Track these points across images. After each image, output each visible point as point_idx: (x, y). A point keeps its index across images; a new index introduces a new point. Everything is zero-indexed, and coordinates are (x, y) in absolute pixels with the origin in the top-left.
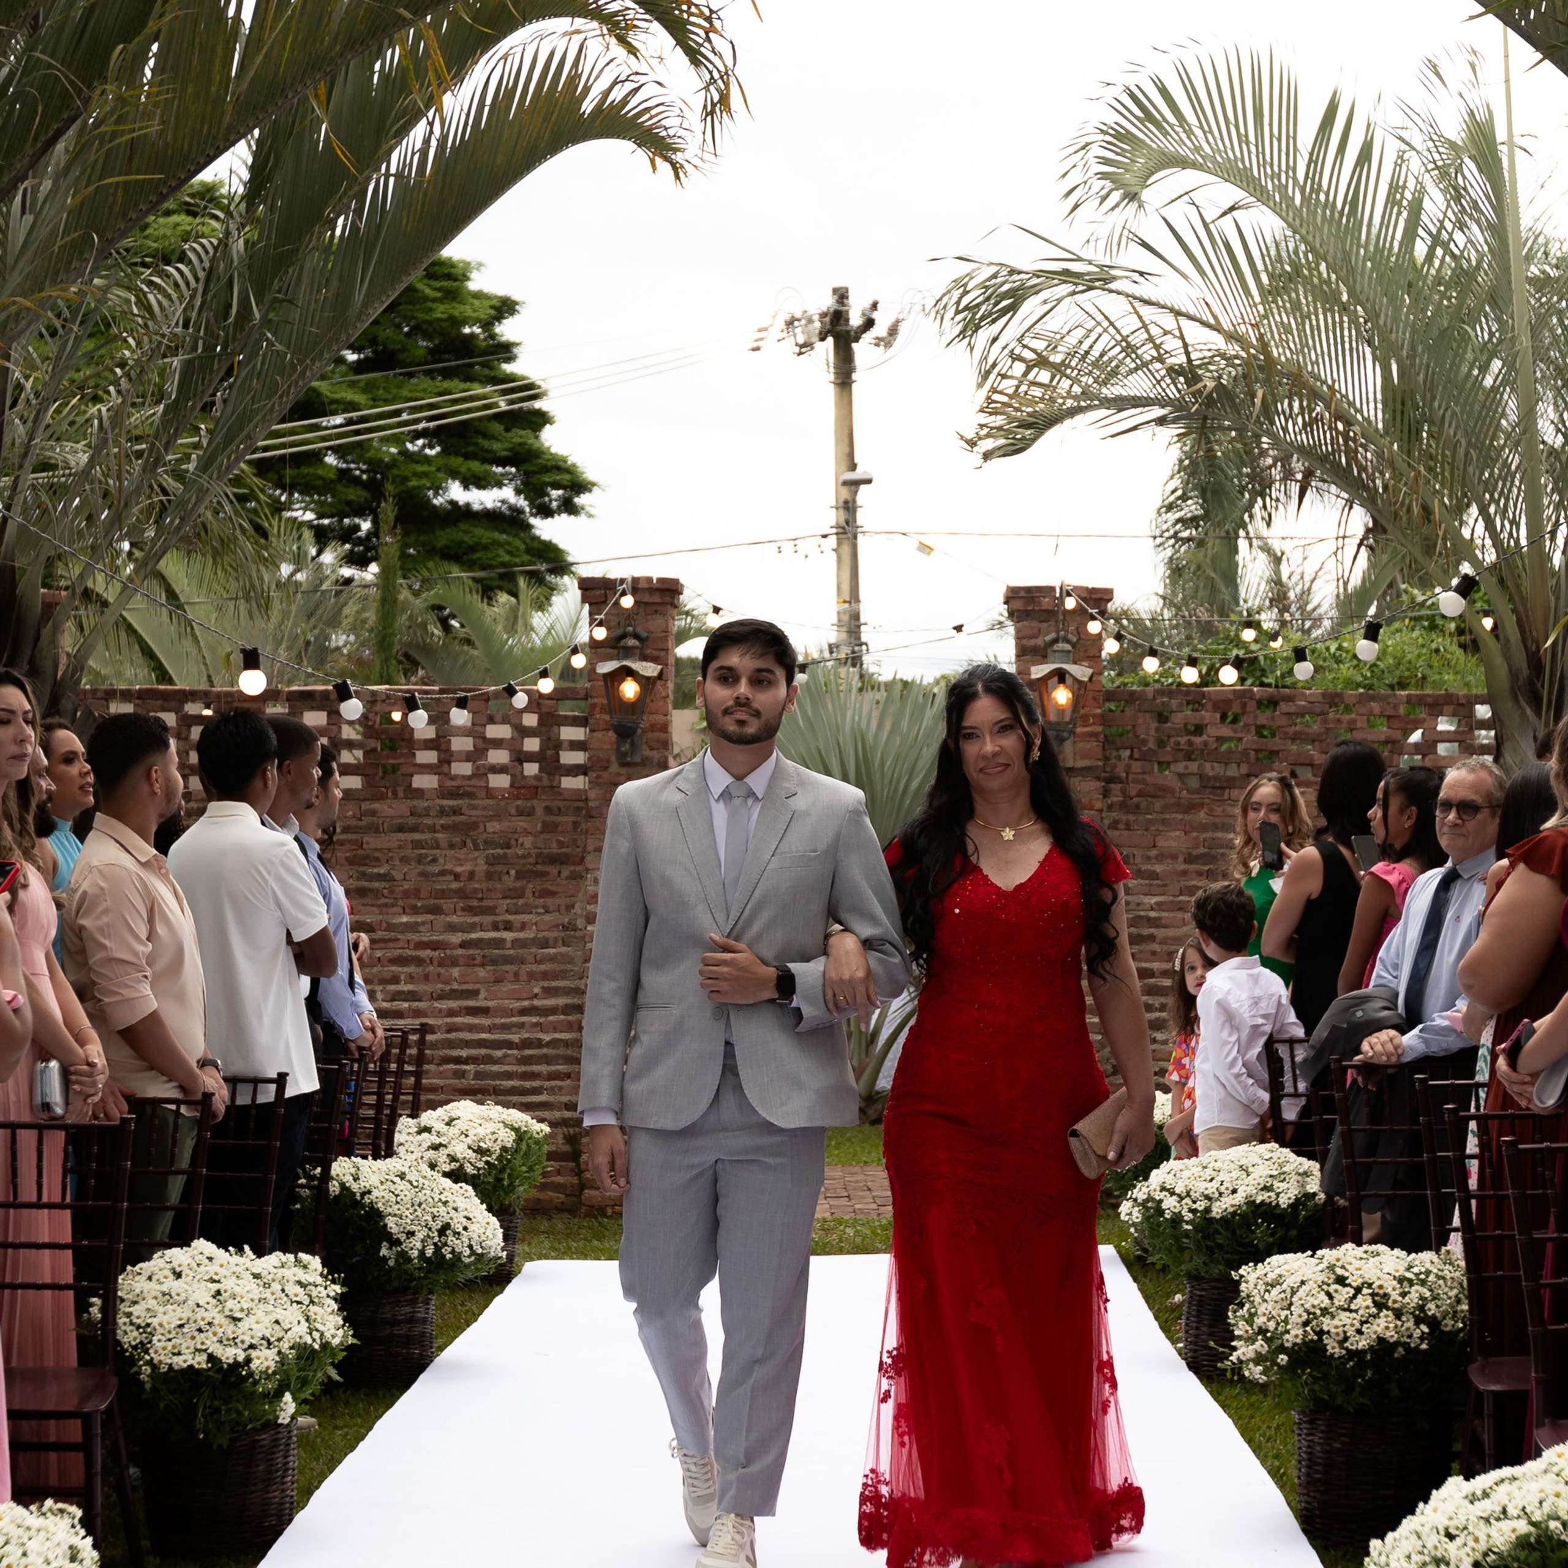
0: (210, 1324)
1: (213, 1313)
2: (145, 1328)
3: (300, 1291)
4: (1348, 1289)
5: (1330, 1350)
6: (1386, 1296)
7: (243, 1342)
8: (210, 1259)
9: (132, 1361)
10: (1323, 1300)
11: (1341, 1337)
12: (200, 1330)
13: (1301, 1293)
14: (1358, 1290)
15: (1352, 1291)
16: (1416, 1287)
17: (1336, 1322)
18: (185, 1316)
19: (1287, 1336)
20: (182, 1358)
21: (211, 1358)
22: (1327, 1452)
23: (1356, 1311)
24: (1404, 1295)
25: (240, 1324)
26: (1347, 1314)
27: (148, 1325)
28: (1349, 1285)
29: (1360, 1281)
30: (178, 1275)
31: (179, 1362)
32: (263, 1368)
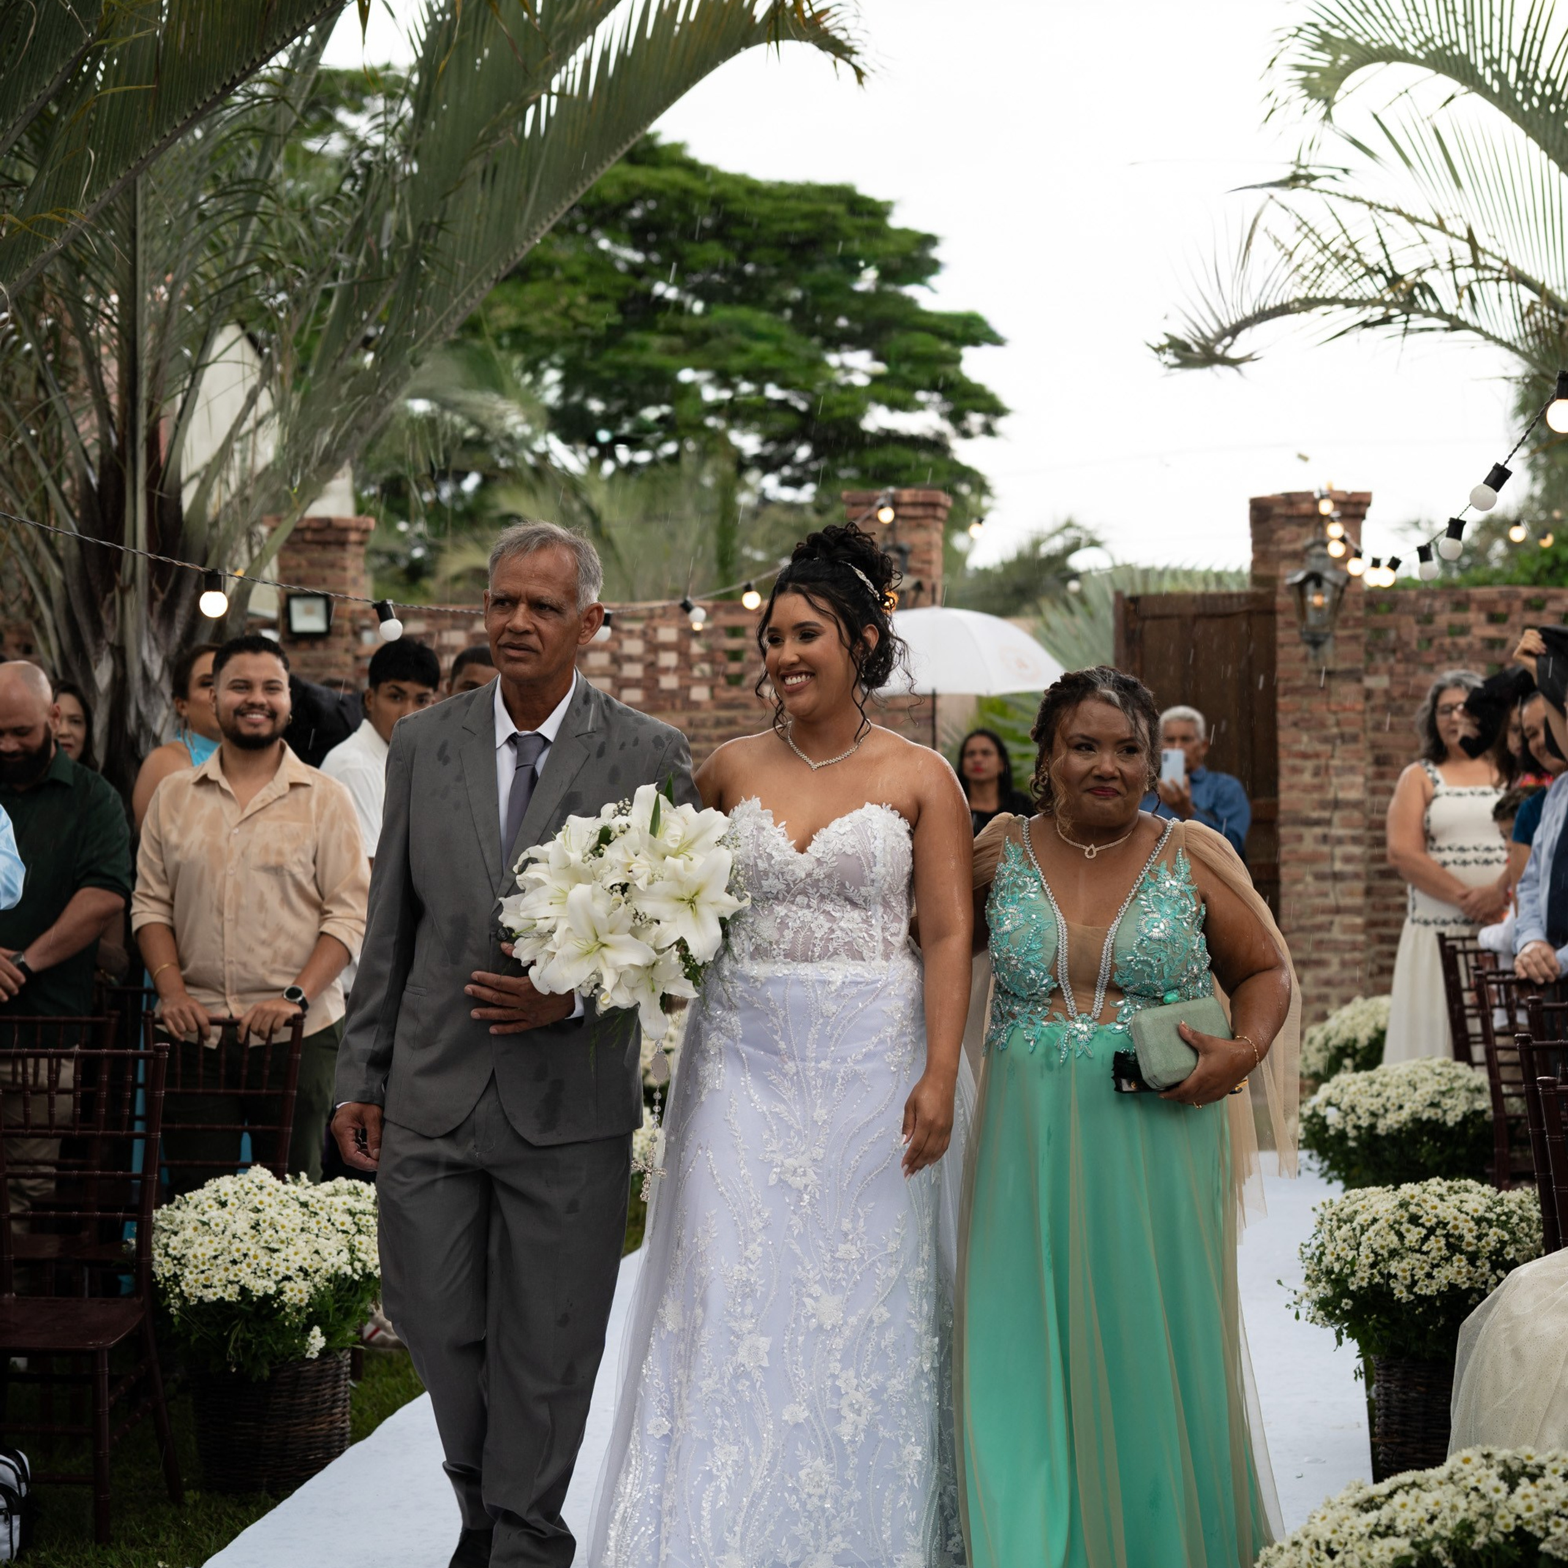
0: (245, 1255)
1: (249, 1244)
2: (179, 1260)
3: (348, 1219)
4: (1420, 1229)
5: (1397, 1295)
6: (1461, 1237)
7: (276, 1273)
8: (261, 1188)
9: (164, 1293)
10: (1393, 1241)
11: (1408, 1282)
12: (234, 1262)
13: (1371, 1232)
14: (1431, 1231)
15: (1424, 1232)
16: (1494, 1229)
17: (1404, 1264)
18: (220, 1247)
19: (1352, 1279)
20: (211, 1290)
21: (244, 1291)
22: (1404, 1401)
23: (1427, 1253)
24: (1479, 1238)
25: (275, 1255)
26: (1418, 1256)
27: (184, 1256)
28: (1423, 1225)
29: (1435, 1220)
30: (223, 1204)
31: (210, 1296)
32: (296, 1300)
